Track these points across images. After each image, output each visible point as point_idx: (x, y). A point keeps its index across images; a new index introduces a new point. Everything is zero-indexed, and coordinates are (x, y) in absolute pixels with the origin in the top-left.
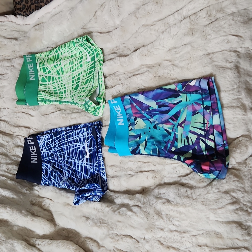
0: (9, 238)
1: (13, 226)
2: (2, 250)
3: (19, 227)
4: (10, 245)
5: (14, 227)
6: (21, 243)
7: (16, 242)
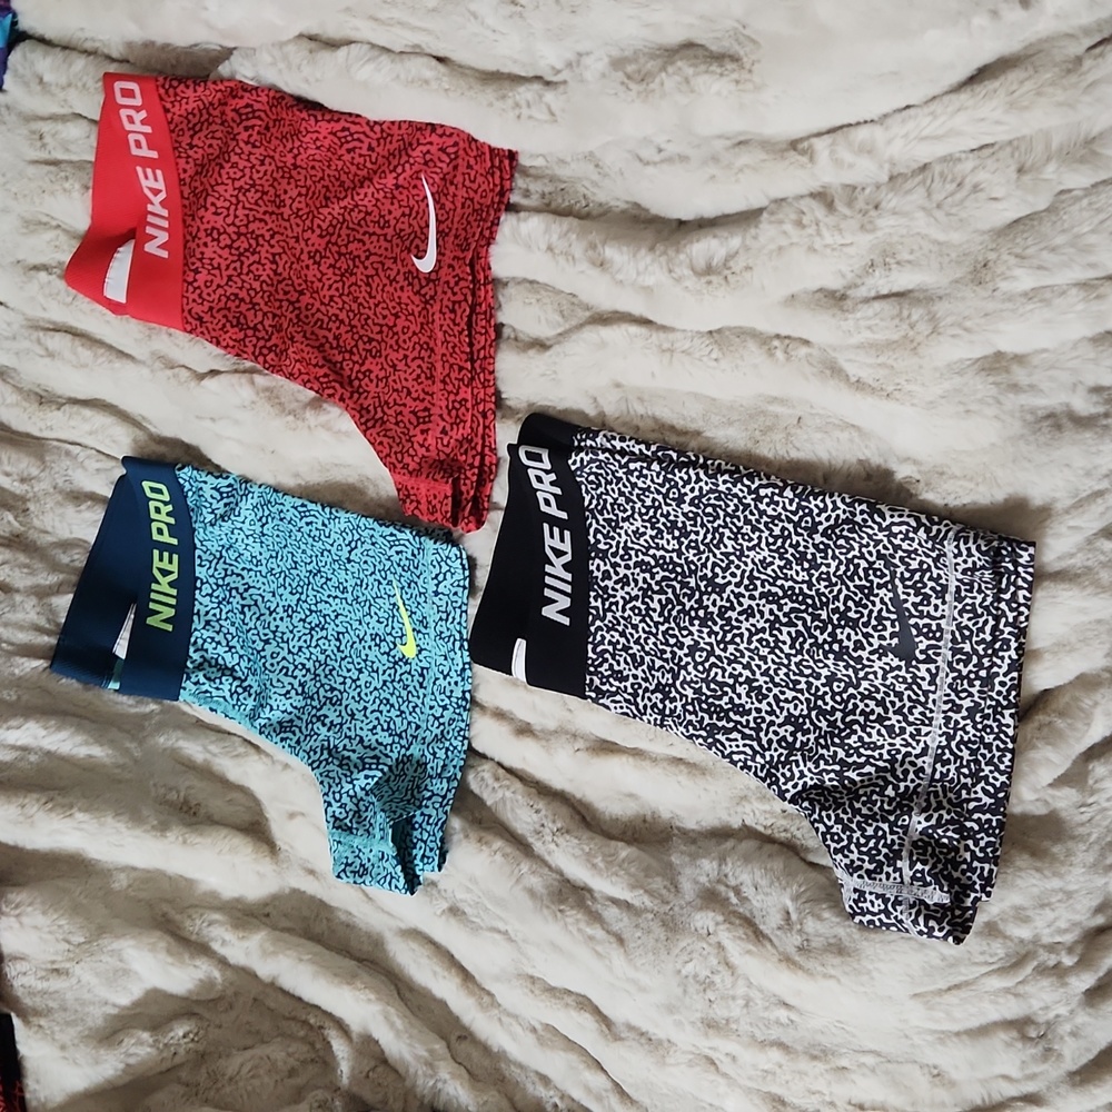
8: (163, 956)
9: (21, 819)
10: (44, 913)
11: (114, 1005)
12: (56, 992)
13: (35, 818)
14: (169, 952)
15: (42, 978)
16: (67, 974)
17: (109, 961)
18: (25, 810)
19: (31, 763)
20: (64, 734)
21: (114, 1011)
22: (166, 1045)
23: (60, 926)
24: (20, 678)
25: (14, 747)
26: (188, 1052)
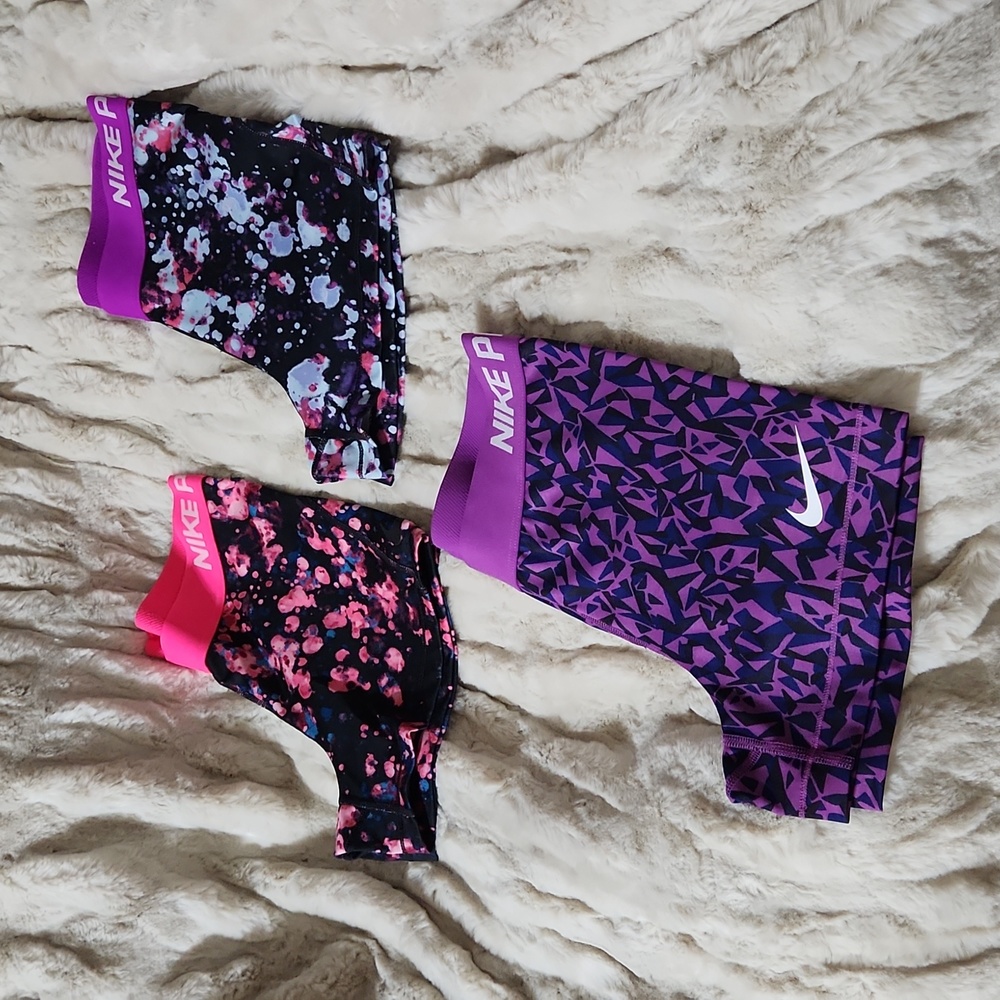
0: (157, 885)
1: (161, 832)
2: (143, 933)
3: (182, 834)
4: (165, 911)
5: (163, 836)
6: (203, 896)
7: (183, 894)
8: (214, 902)
9: (77, 789)
10: (107, 873)
11: (176, 952)
12: (125, 943)
13: (89, 787)
14: (220, 897)
15: (111, 932)
16: (132, 926)
17: (165, 913)
18: (80, 781)
19: (85, 739)
20: (111, 712)
21: (176, 958)
22: (226, 983)
23: (121, 884)
24: (71, 667)
25: (69, 726)
26: (247, 988)
